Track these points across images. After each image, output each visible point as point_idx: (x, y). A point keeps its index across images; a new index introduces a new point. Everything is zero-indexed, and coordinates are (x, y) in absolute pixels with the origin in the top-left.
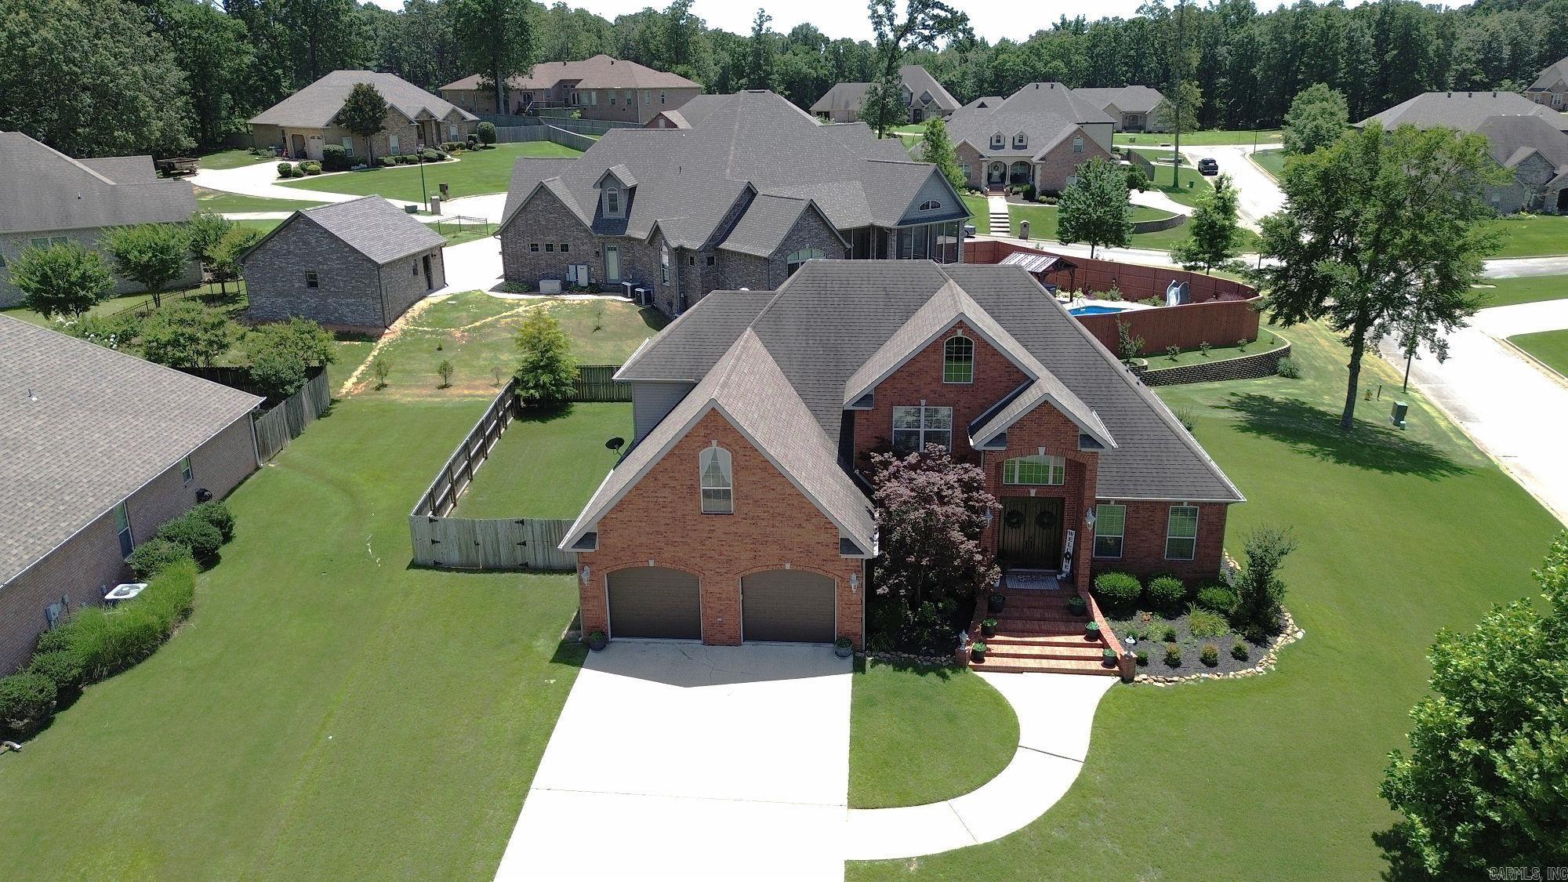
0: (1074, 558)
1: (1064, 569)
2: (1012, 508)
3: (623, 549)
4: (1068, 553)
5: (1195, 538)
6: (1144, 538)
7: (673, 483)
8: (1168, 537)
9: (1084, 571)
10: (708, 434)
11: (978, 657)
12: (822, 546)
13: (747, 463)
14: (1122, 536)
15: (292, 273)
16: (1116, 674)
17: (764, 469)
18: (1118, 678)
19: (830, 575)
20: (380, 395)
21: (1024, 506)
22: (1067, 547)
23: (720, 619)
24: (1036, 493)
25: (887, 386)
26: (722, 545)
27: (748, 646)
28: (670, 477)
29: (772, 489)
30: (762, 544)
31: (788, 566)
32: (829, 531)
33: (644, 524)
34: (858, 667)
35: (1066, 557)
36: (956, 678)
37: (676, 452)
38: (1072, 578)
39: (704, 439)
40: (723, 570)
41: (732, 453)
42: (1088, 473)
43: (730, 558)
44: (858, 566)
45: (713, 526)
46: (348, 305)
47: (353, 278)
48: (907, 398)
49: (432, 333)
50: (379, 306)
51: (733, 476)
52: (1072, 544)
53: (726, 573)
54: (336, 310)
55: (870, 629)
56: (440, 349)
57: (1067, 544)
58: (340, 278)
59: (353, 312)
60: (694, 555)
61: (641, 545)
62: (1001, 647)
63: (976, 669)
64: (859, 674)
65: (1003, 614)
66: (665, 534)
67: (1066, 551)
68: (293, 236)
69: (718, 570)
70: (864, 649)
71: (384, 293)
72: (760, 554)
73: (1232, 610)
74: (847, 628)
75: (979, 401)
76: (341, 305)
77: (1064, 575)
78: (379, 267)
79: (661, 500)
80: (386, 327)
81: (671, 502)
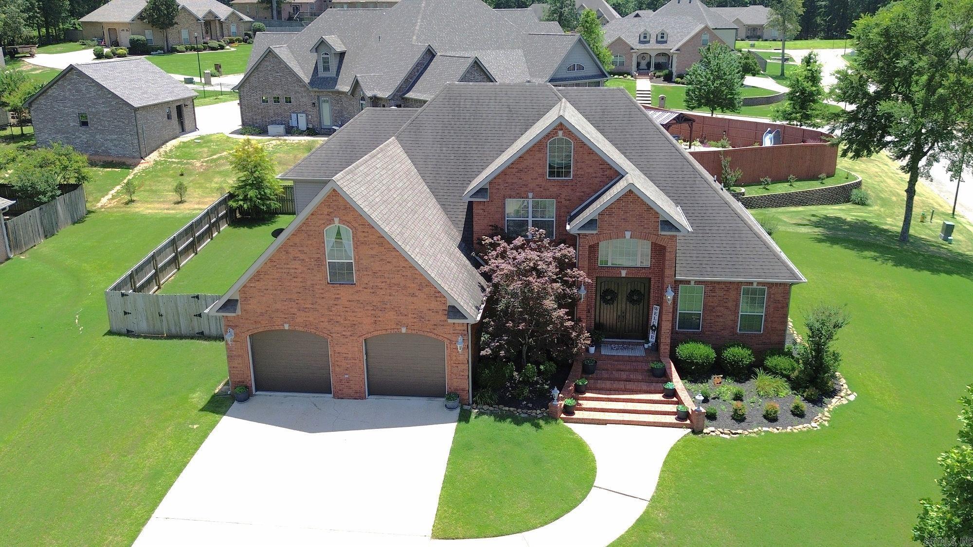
0: (658, 329)
1: (650, 339)
2: (606, 287)
3: (262, 314)
4: (654, 325)
5: (763, 314)
6: (719, 314)
7: (302, 256)
8: (740, 313)
9: (666, 340)
10: (331, 213)
11: (568, 411)
12: (433, 312)
13: (366, 239)
14: (701, 312)
15: (68, 115)
16: (687, 427)
17: (381, 244)
18: (690, 430)
19: (440, 338)
20: (128, 208)
21: (616, 286)
22: (653, 320)
23: (347, 376)
24: (626, 274)
25: (500, 181)
26: (347, 311)
27: (372, 399)
28: (300, 251)
29: (388, 262)
30: (381, 310)
31: (404, 330)
32: (438, 299)
33: (279, 292)
34: (464, 417)
35: (652, 329)
36: (548, 429)
37: (303, 228)
38: (656, 346)
39: (328, 217)
40: (349, 334)
41: (351, 229)
42: (667, 254)
43: (354, 323)
44: (464, 330)
45: (338, 294)
46: (112, 140)
47: (116, 119)
48: (517, 192)
49: (178, 163)
50: (136, 141)
51: (354, 250)
52: (657, 318)
53: (351, 336)
54: (103, 144)
55: (477, 384)
56: (182, 175)
57: (653, 318)
58: (105, 119)
59: (115, 146)
60: (323, 320)
61: (277, 310)
62: (590, 402)
63: (566, 421)
64: (463, 424)
65: (594, 375)
66: (297, 301)
67: (652, 324)
68: (69, 84)
69: (344, 333)
70: (471, 402)
71: (140, 131)
72: (379, 319)
73: (793, 375)
74: (455, 384)
75: (578, 194)
76: (107, 140)
77: (650, 344)
78: (136, 109)
79: (293, 271)
80: (142, 158)
81: (301, 273)
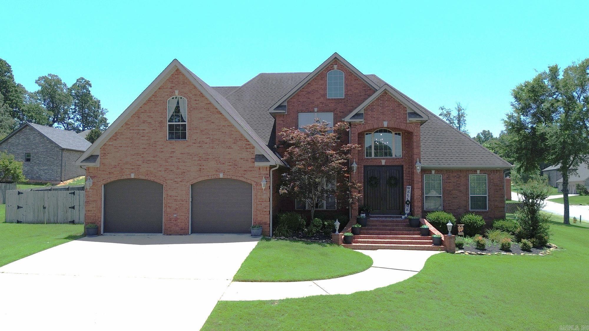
0: (411, 203)
1: (406, 212)
3: (115, 167)
4: (408, 201)
5: (487, 195)
6: (455, 196)
7: (149, 120)
8: (470, 195)
10: (173, 87)
12: (244, 160)
13: (197, 105)
14: (442, 195)
15: (18, 154)
17: (208, 109)
19: (249, 181)
21: (379, 173)
22: (407, 197)
23: (175, 215)
24: (385, 163)
25: (295, 100)
26: (179, 162)
28: (148, 116)
29: (213, 122)
30: (205, 160)
31: (221, 176)
32: (249, 150)
33: (130, 148)
35: (407, 203)
37: (153, 99)
38: (411, 214)
39: (170, 90)
40: (180, 180)
41: (187, 98)
43: (184, 171)
44: (267, 171)
45: (174, 148)
46: (44, 170)
47: (49, 156)
48: (307, 107)
50: (60, 170)
51: (188, 114)
52: (410, 194)
53: (181, 181)
54: (37, 172)
55: (276, 221)
58: (42, 156)
59: (46, 173)
60: (160, 169)
61: (127, 163)
66: (142, 155)
68: (23, 135)
69: (176, 180)
70: (271, 235)
71: (63, 164)
72: (204, 167)
73: (517, 231)
74: (259, 219)
75: (348, 108)
77: (406, 215)
78: (63, 150)
79: (142, 131)
80: (62, 181)
81: (147, 133)
